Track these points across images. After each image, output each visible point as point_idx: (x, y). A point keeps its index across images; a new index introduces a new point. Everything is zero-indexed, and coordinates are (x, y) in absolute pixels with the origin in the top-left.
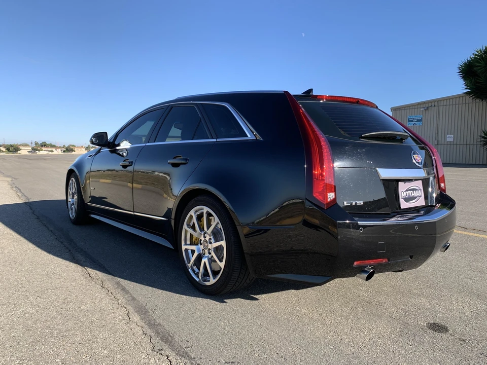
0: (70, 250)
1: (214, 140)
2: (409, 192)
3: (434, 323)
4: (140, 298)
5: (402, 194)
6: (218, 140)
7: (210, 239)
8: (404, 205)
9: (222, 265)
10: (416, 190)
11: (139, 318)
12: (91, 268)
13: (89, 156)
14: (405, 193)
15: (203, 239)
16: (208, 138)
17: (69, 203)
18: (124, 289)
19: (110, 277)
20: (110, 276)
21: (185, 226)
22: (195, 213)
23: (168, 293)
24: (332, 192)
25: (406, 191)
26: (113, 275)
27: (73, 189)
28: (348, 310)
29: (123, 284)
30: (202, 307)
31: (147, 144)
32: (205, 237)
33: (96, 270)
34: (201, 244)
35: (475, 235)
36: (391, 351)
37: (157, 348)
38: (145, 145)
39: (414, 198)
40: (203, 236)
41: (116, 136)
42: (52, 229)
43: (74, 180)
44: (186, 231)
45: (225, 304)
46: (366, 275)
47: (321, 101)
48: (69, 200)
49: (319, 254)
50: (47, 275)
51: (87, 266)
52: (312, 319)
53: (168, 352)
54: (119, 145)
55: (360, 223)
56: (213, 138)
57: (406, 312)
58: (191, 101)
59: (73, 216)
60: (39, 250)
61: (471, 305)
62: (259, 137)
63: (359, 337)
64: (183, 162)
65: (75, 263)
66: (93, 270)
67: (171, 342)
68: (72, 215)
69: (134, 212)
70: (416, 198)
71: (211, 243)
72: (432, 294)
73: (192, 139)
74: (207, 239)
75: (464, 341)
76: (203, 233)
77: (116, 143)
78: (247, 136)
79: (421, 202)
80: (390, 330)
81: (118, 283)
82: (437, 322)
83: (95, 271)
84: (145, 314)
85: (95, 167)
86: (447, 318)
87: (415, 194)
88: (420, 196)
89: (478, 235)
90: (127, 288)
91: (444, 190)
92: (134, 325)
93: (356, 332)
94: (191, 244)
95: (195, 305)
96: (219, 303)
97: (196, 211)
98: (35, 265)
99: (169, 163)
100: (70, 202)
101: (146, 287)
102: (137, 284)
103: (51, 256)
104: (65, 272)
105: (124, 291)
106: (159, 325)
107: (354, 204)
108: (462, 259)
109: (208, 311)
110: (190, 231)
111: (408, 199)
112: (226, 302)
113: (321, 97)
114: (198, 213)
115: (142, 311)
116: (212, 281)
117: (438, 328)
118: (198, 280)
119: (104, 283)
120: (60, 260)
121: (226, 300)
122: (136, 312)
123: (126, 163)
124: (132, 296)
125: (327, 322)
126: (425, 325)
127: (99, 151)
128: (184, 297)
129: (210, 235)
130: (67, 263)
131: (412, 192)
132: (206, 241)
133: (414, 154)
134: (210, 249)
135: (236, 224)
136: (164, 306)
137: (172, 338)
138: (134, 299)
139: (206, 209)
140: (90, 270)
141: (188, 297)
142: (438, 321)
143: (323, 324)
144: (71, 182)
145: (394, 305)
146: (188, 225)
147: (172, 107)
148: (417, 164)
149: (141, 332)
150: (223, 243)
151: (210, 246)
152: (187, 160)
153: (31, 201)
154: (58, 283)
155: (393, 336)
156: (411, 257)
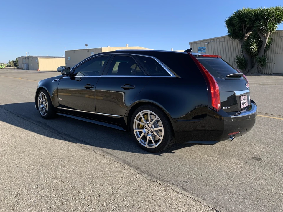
0: (58, 135)
1: (150, 77)
4: (120, 157)
6: (152, 76)
7: (152, 126)
9: (161, 138)
11: (128, 166)
12: (80, 143)
13: (54, 80)
14: (242, 101)
15: (147, 126)
16: (145, 75)
20: (94, 147)
21: (135, 120)
23: (131, 153)
24: (219, 103)
26: (96, 146)
27: (43, 99)
29: (105, 150)
30: (153, 158)
31: (102, 76)
34: (146, 129)
37: (149, 179)
38: (100, 76)
40: (147, 125)
41: (75, 69)
43: (43, 94)
48: (39, 105)
51: (77, 143)
53: (155, 180)
54: (76, 75)
55: (232, 117)
56: (148, 75)
61: (264, 148)
62: (178, 76)
63: (229, 166)
64: (131, 87)
65: (68, 141)
66: (83, 145)
67: (153, 176)
69: (96, 113)
70: (245, 102)
71: (152, 128)
72: (247, 144)
74: (150, 126)
75: (269, 163)
76: (147, 123)
78: (170, 75)
79: (247, 104)
80: (239, 162)
81: (102, 150)
84: (129, 164)
85: (61, 87)
86: (259, 154)
90: (109, 152)
92: (129, 170)
94: (139, 128)
95: (149, 158)
96: (159, 156)
98: (47, 144)
99: (122, 88)
100: (40, 106)
101: (118, 151)
102: (112, 150)
103: (51, 139)
104: (68, 147)
105: (109, 154)
106: (141, 168)
107: (227, 108)
109: (157, 160)
110: (138, 122)
111: (243, 104)
112: (161, 155)
114: (143, 113)
115: (127, 163)
116: (155, 146)
117: (257, 159)
118: (145, 146)
119: (95, 151)
121: (161, 154)
122: (124, 164)
123: (89, 86)
124: (115, 156)
125: (212, 160)
126: (252, 158)
127: (62, 78)
128: (141, 154)
130: (64, 141)
131: (244, 100)
132: (149, 127)
135: (170, 119)
136: (135, 159)
137: (151, 174)
139: (149, 112)
140: (80, 145)
142: (256, 156)
144: (40, 95)
148: (248, 88)
149: (135, 173)
150: (161, 128)
151: (152, 130)
152: (134, 86)
154: (71, 153)
156: (246, 130)
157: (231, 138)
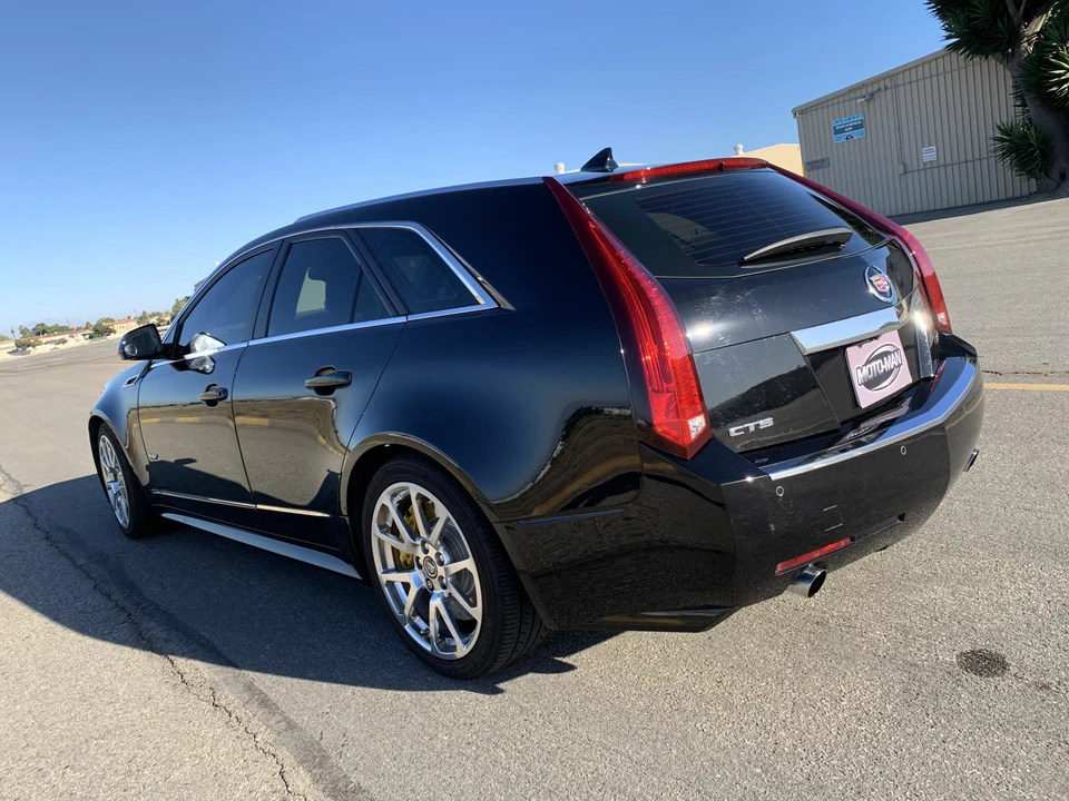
0: (130, 615)
1: (402, 320)
2: (874, 363)
3: (973, 652)
4: (303, 720)
5: (859, 375)
6: (412, 318)
7: (438, 554)
8: (867, 398)
9: (477, 613)
10: (889, 353)
11: (308, 781)
12: (183, 655)
13: (129, 382)
14: (865, 370)
15: (422, 556)
16: (389, 317)
17: (109, 492)
18: (265, 702)
19: (229, 672)
20: (230, 669)
21: (375, 531)
22: (392, 500)
23: (368, 691)
24: (698, 414)
25: (868, 362)
26: (237, 667)
27: (109, 461)
28: (778, 654)
29: (261, 688)
30: (450, 716)
31: (252, 343)
32: (426, 551)
33: (195, 658)
34: (420, 568)
35: (1020, 386)
36: (891, 751)
38: (245, 345)
39: (887, 374)
40: (420, 548)
41: (178, 328)
42: (82, 561)
43: (107, 440)
44: (381, 543)
45: (500, 696)
46: (808, 586)
47: (638, 187)
48: (107, 485)
49: (691, 550)
50: (83, 699)
51: (173, 654)
52: (701, 696)
54: (188, 349)
56: (399, 315)
57: (906, 633)
58: (330, 225)
59: (125, 522)
60: (59, 629)
61: (1044, 584)
62: (504, 303)
63: (813, 728)
64: (341, 380)
65: (145, 648)
66: (189, 661)
68: (123, 518)
69: (256, 504)
70: (891, 371)
71: (442, 564)
72: (956, 571)
73: (352, 322)
75: (1046, 687)
76: (419, 542)
77: (183, 343)
78: (476, 302)
79: (904, 379)
80: (879, 692)
81: (249, 688)
82: (978, 648)
83: (192, 661)
84: (321, 765)
86: (1000, 630)
87: (888, 364)
88: (900, 365)
89: (1028, 387)
90: (271, 696)
91: (948, 327)
93: (806, 715)
94: (398, 569)
95: (432, 714)
96: (487, 696)
97: (394, 495)
98: (52, 673)
99: (310, 387)
100: (110, 488)
101: (317, 683)
102: (295, 680)
103: (89, 641)
104: (123, 681)
105: (266, 706)
106: (359, 789)
107: (752, 429)
108: (1003, 459)
109: (465, 724)
110: (390, 541)
111: (871, 383)
112: (501, 691)
113: (634, 176)
114: (399, 498)
115: (315, 757)
116: (462, 650)
117: (985, 663)
118: (429, 648)
119: (217, 695)
120: (109, 646)
121: (501, 686)
122: (301, 762)
123: (213, 394)
124: (285, 719)
125: (737, 699)
126: (954, 660)
127: (148, 369)
128: (406, 694)
129: (436, 547)
130: (128, 653)
131: (880, 361)
132: (431, 560)
133: (871, 274)
134: (441, 578)
135: (490, 517)
136: (362, 731)
138: (291, 726)
139: (414, 490)
140: (181, 662)
141: (414, 693)
142: (981, 644)
143: (729, 706)
144: (101, 444)
145: (879, 618)
146: (382, 527)
147: (291, 245)
148: (882, 298)
150: (469, 564)
151: (441, 571)
152: (347, 375)
153: (27, 490)
154: (111, 718)
155: (889, 707)
156: (901, 518)
157: (805, 578)
